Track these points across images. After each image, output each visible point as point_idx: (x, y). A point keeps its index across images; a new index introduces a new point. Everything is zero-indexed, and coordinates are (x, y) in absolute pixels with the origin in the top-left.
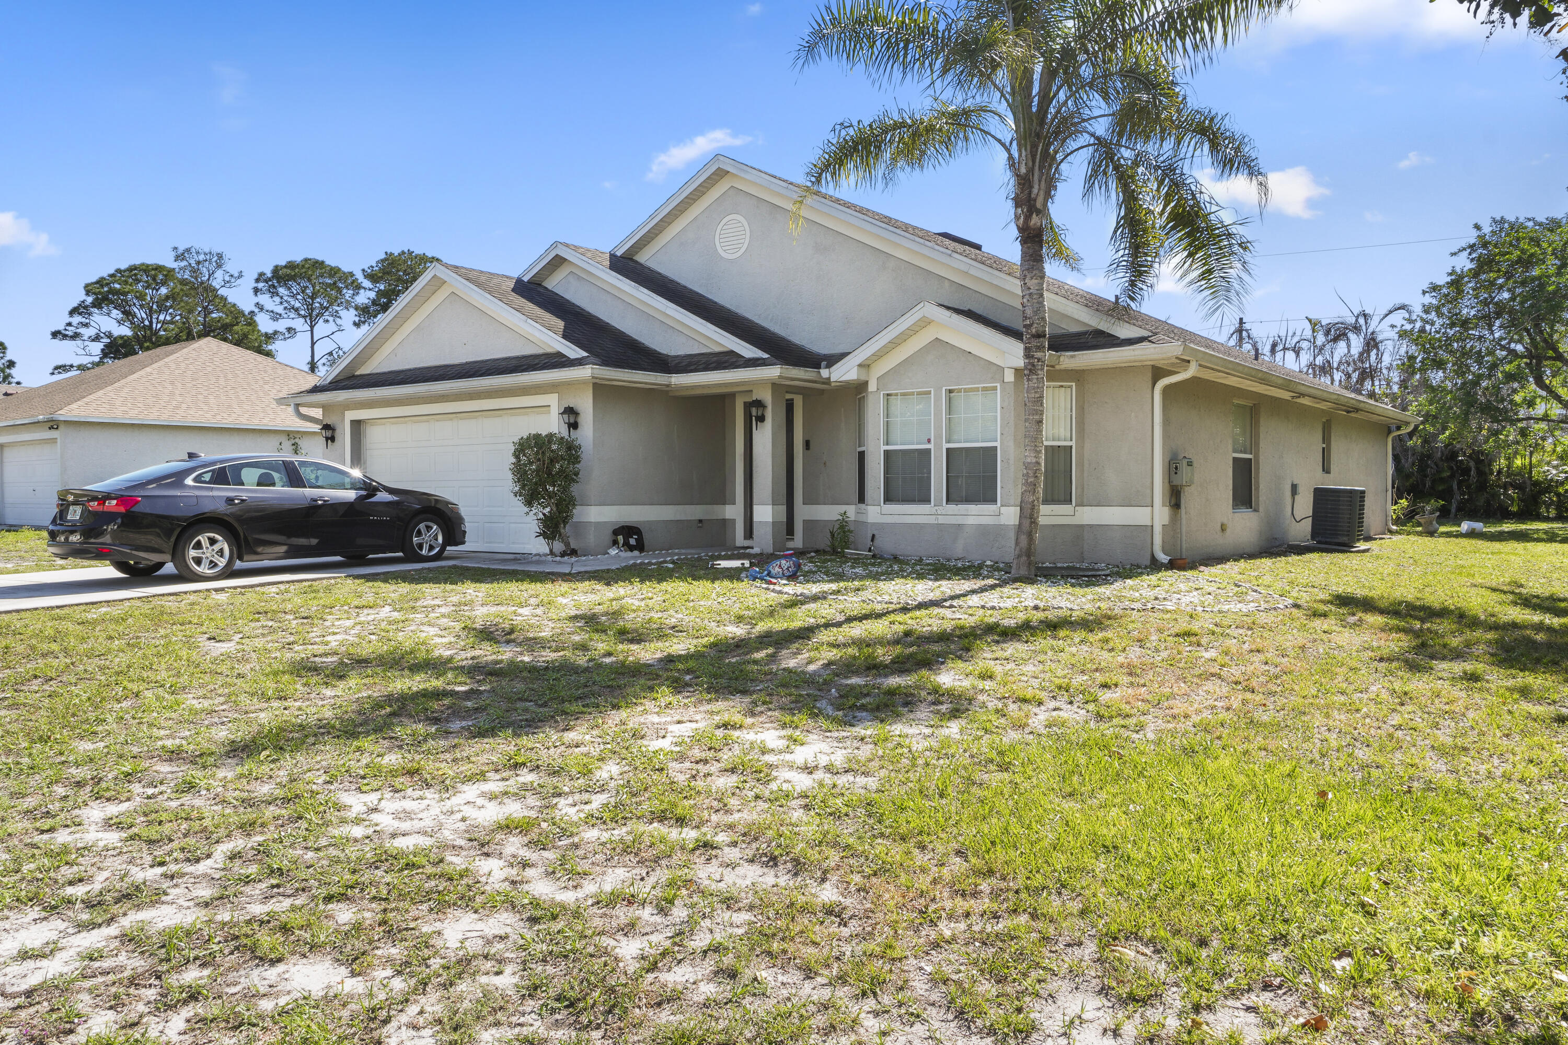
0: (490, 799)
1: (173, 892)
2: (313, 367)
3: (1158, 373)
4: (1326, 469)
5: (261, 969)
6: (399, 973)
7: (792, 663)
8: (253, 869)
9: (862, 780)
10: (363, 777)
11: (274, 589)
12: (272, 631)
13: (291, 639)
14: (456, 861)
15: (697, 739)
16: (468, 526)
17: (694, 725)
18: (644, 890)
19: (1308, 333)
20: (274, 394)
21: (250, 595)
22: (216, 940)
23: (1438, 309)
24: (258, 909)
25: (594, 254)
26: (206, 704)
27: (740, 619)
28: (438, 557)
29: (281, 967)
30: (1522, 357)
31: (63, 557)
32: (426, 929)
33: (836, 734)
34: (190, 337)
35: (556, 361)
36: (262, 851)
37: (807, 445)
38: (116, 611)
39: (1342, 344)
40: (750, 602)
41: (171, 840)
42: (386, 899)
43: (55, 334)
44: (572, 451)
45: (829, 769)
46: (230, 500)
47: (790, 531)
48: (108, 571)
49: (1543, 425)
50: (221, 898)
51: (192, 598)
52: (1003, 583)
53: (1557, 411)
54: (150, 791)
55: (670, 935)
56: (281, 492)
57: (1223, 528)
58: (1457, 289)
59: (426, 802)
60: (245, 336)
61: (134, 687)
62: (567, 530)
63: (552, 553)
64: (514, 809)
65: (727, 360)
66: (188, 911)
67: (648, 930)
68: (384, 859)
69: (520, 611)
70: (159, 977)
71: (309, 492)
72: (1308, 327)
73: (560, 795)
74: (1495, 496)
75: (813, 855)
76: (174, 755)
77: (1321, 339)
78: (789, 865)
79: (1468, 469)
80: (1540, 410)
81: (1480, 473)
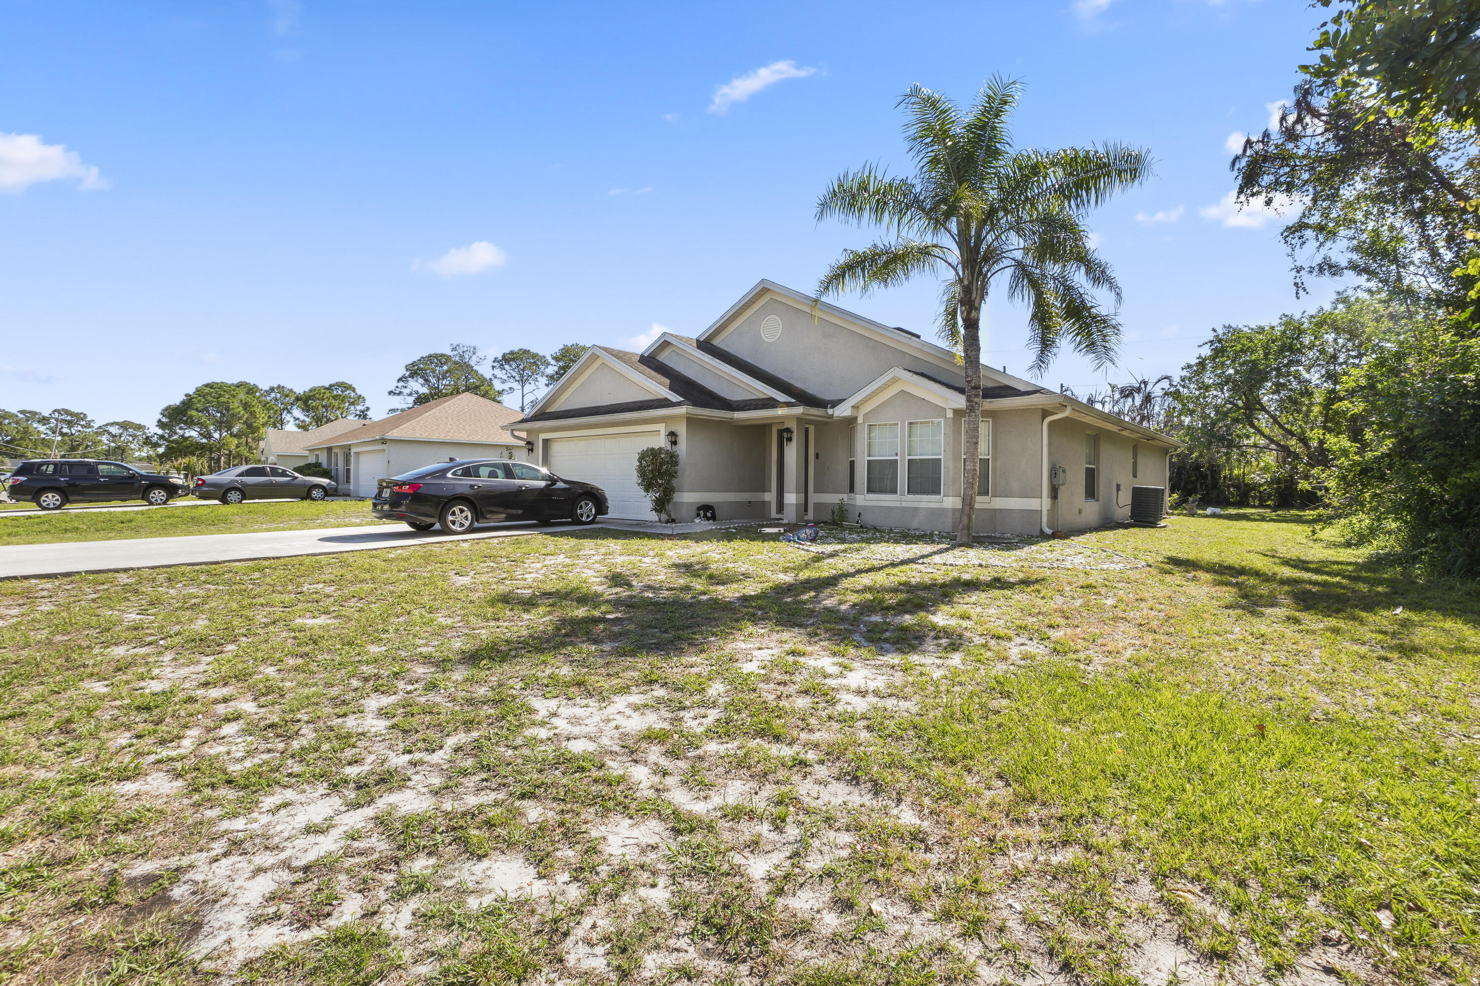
0: (635, 711)
1: (415, 778)
2: (523, 410)
3: (1045, 413)
4: (1135, 476)
5: (471, 863)
6: (576, 879)
7: (828, 603)
8: (469, 763)
9: (903, 705)
10: (547, 686)
11: (496, 541)
12: (493, 570)
13: (504, 575)
14: (615, 768)
15: (774, 664)
16: (610, 503)
17: (770, 651)
18: (760, 803)
19: (1109, 392)
20: (501, 424)
21: (482, 545)
22: (440, 830)
23: (1190, 379)
24: (472, 801)
25: (688, 340)
26: (449, 621)
27: (785, 571)
28: (592, 522)
29: (485, 863)
30: (1242, 408)
31: (380, 518)
32: (594, 833)
33: (873, 662)
34: (458, 393)
35: (664, 403)
36: (477, 748)
37: (817, 456)
38: (405, 553)
39: (1130, 399)
40: (790, 556)
41: (417, 732)
42: (563, 800)
43: (390, 393)
44: (673, 459)
45: (876, 693)
46: (472, 486)
47: (806, 510)
48: (404, 527)
49: (1253, 450)
50: (446, 788)
51: (449, 545)
52: (953, 547)
54: (410, 687)
55: (788, 854)
56: (501, 480)
57: (1080, 512)
58: (1202, 366)
59: (590, 710)
60: (487, 392)
61: (408, 607)
62: (670, 507)
63: (660, 521)
64: (654, 721)
65: (770, 403)
66: (423, 798)
67: (770, 848)
68: (563, 761)
69: (644, 560)
70: (397, 863)
71: (517, 482)
72: (1110, 389)
73: (684, 708)
74: (1223, 492)
75: (887, 775)
76: (427, 660)
77: (1117, 396)
78: (869, 784)
79: (1207, 476)
80: (1251, 441)
81: (1214, 478)
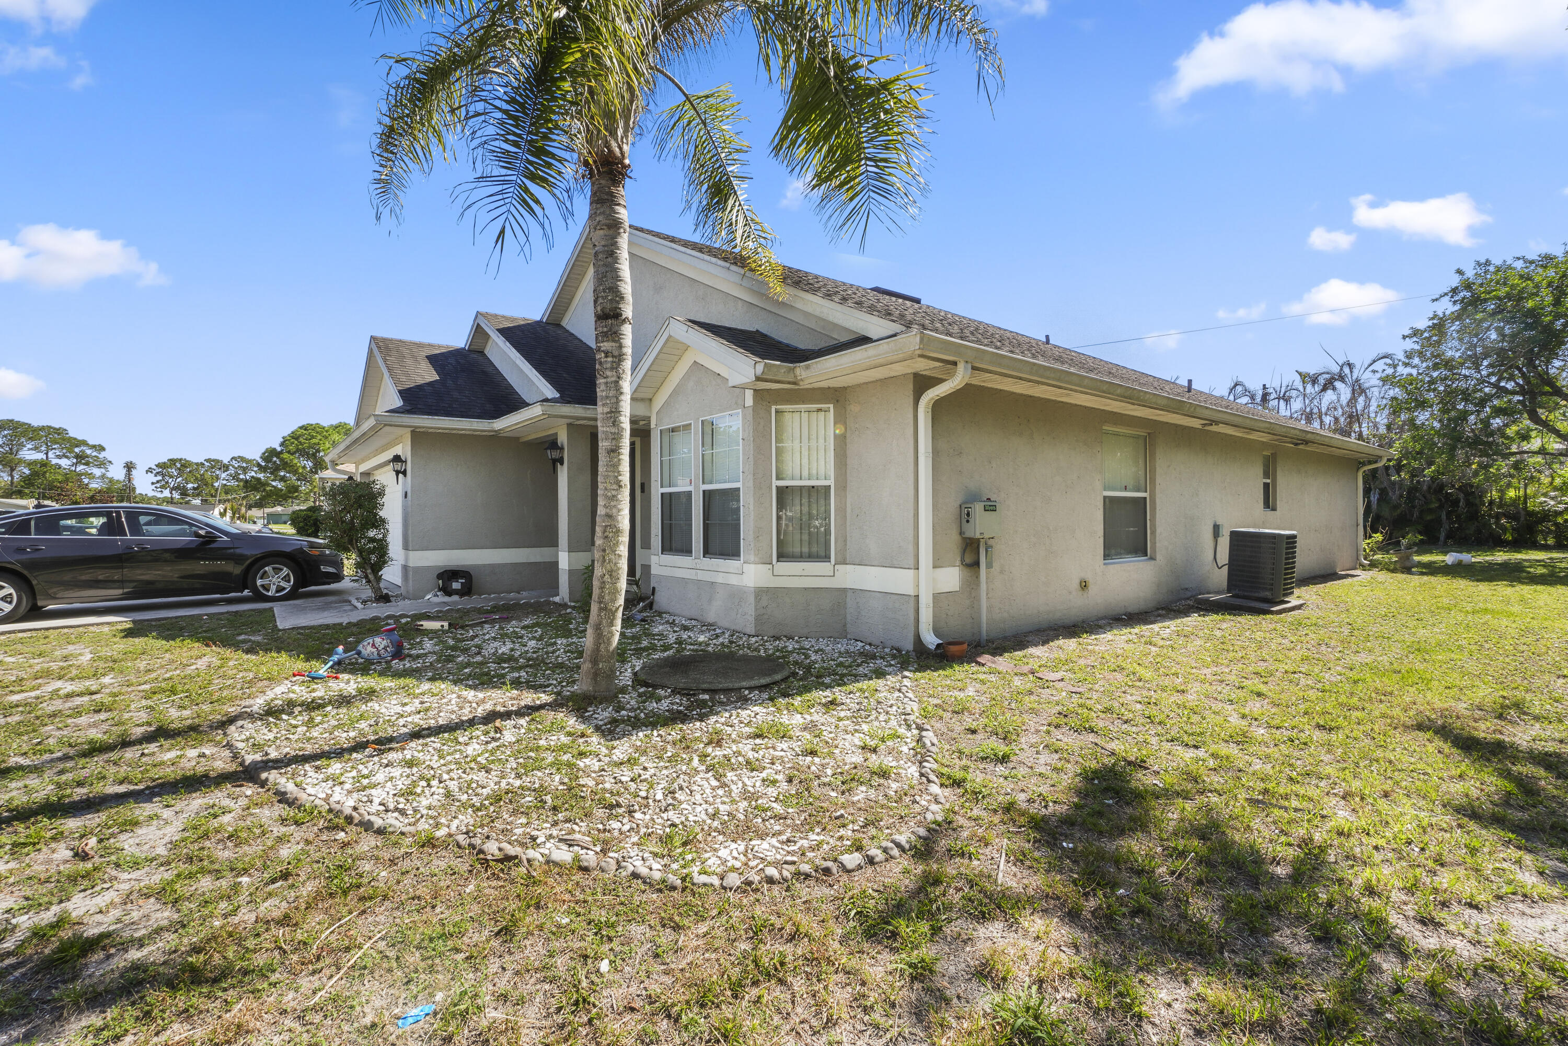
19: (1298, 384)
23: (1420, 353)
30: (1513, 393)
39: (1330, 393)
49: (1539, 459)
53: (1556, 445)
57: (1084, 585)
58: (1440, 331)
72: (1298, 378)
74: (1486, 524)
79: (1457, 501)
80: (1535, 443)
81: (1469, 504)
